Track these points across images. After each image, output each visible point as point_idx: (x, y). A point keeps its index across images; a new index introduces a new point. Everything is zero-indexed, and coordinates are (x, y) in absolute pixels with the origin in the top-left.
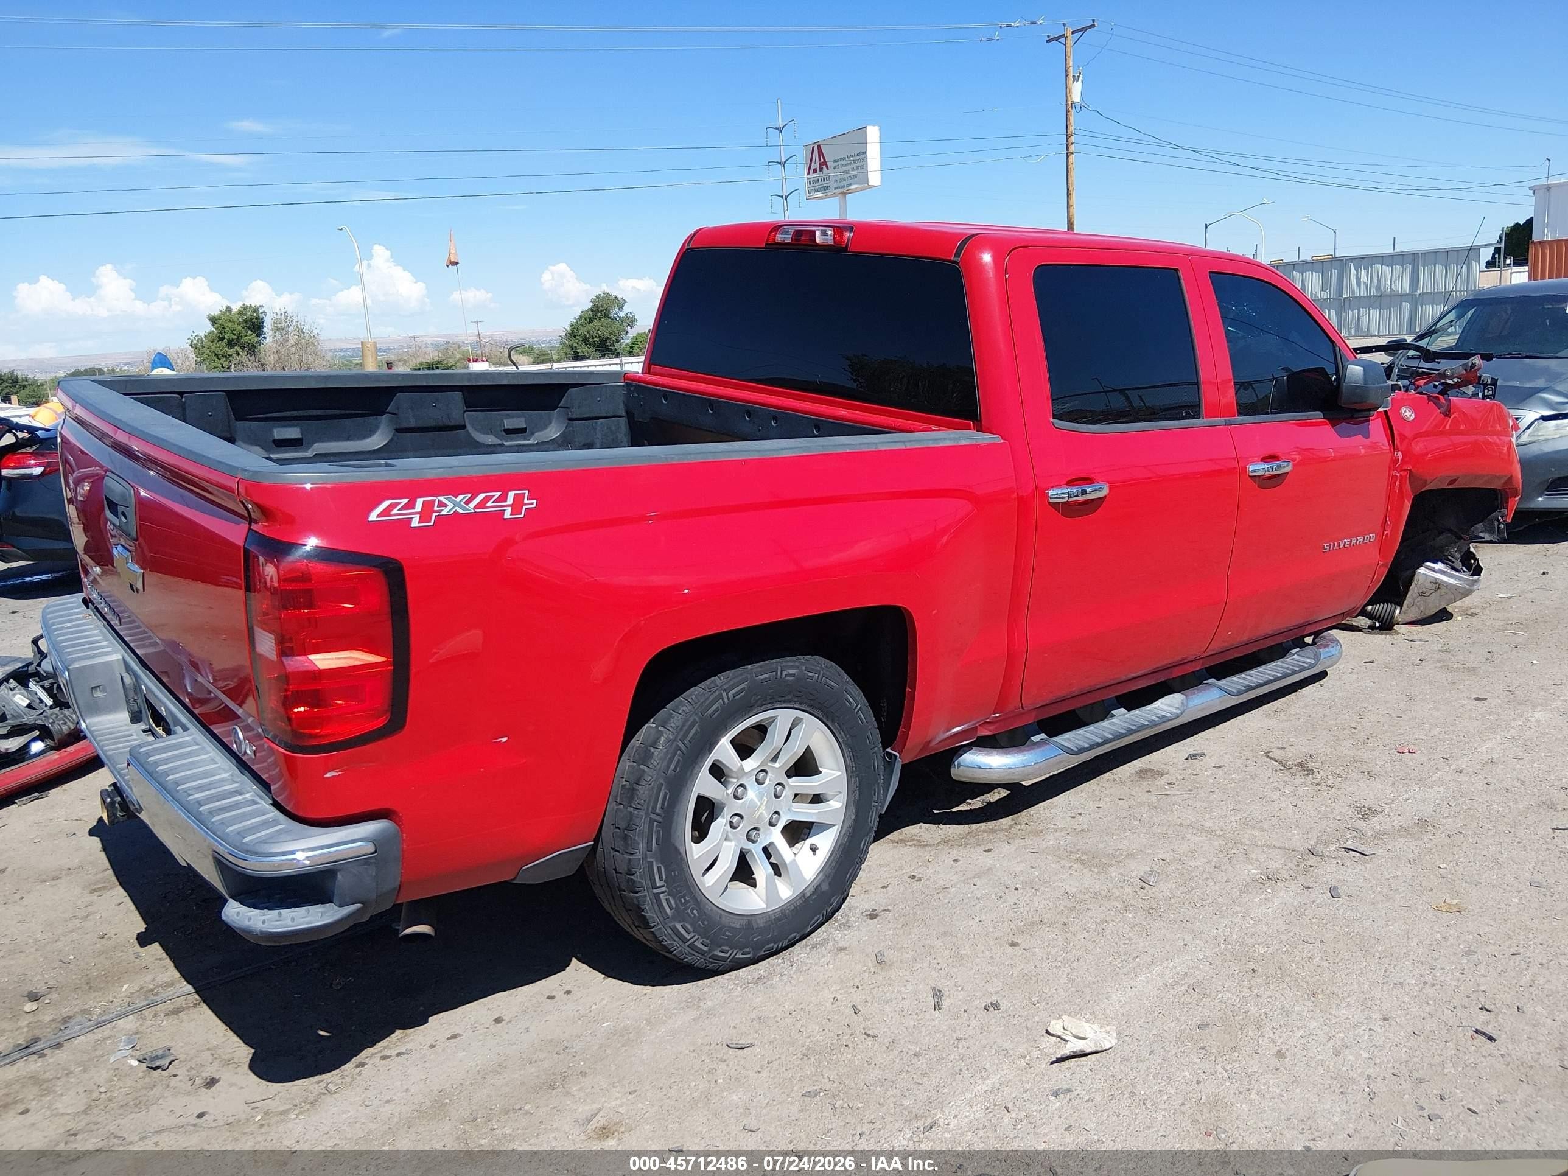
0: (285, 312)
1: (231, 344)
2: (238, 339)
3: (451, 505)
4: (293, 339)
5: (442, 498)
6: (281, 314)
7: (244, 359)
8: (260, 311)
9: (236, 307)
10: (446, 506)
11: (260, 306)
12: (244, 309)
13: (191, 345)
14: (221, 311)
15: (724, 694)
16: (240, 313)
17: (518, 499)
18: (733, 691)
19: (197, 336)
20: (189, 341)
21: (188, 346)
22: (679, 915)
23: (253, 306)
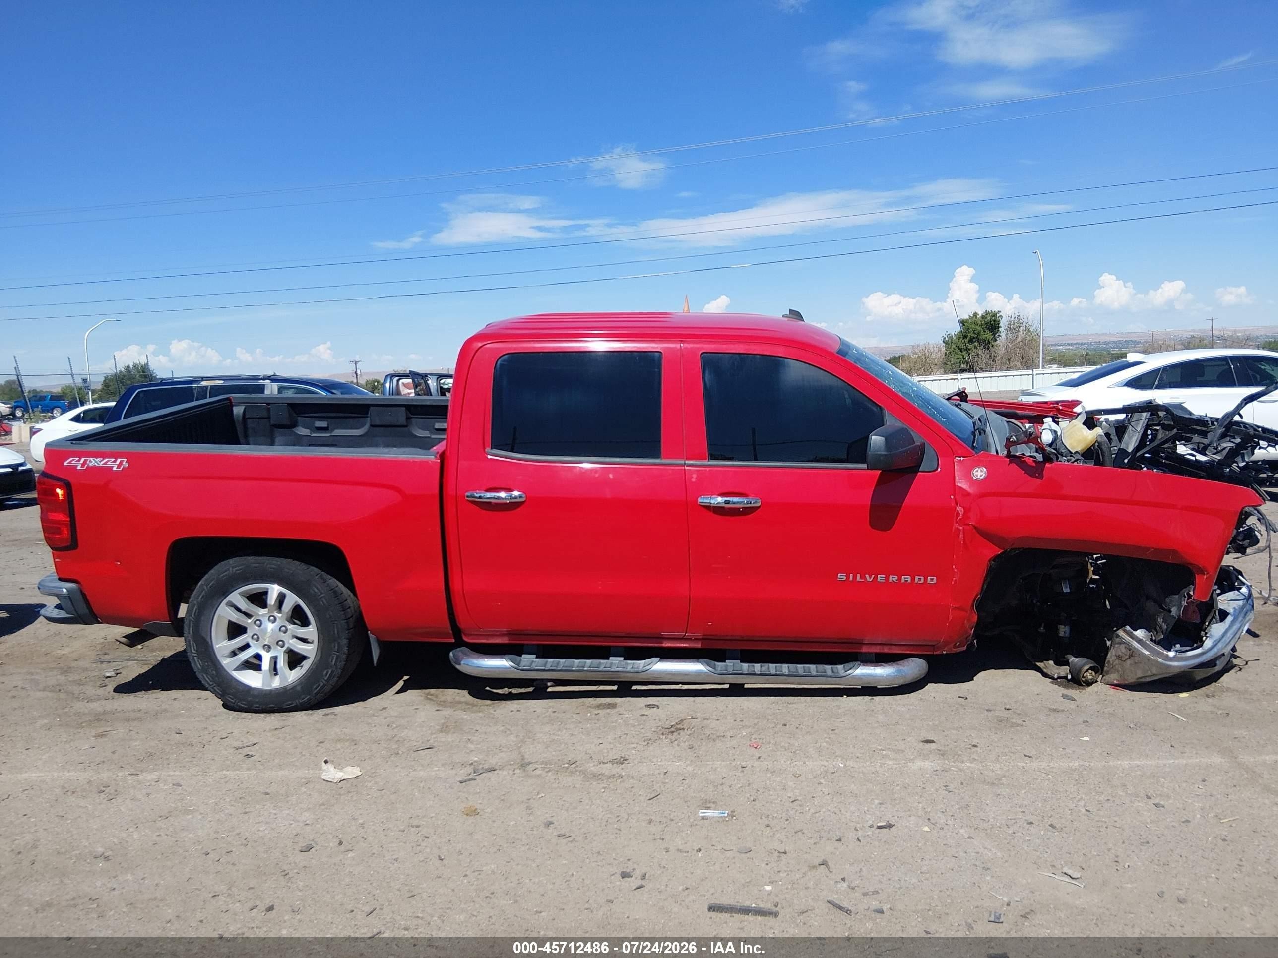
0: (1019, 316)
1: (971, 341)
2: (977, 337)
3: (93, 462)
4: (1021, 335)
5: (91, 459)
6: (1015, 318)
7: (980, 352)
8: (998, 315)
9: (980, 313)
10: (92, 462)
11: (999, 312)
12: (987, 314)
13: (944, 342)
14: (970, 316)
15: (231, 569)
16: (983, 317)
17: (121, 463)
18: (236, 569)
19: (949, 334)
20: (942, 339)
21: (941, 342)
22: (204, 670)
23: (993, 311)
